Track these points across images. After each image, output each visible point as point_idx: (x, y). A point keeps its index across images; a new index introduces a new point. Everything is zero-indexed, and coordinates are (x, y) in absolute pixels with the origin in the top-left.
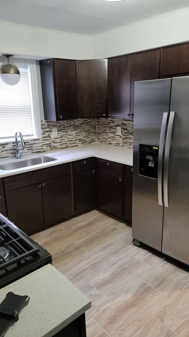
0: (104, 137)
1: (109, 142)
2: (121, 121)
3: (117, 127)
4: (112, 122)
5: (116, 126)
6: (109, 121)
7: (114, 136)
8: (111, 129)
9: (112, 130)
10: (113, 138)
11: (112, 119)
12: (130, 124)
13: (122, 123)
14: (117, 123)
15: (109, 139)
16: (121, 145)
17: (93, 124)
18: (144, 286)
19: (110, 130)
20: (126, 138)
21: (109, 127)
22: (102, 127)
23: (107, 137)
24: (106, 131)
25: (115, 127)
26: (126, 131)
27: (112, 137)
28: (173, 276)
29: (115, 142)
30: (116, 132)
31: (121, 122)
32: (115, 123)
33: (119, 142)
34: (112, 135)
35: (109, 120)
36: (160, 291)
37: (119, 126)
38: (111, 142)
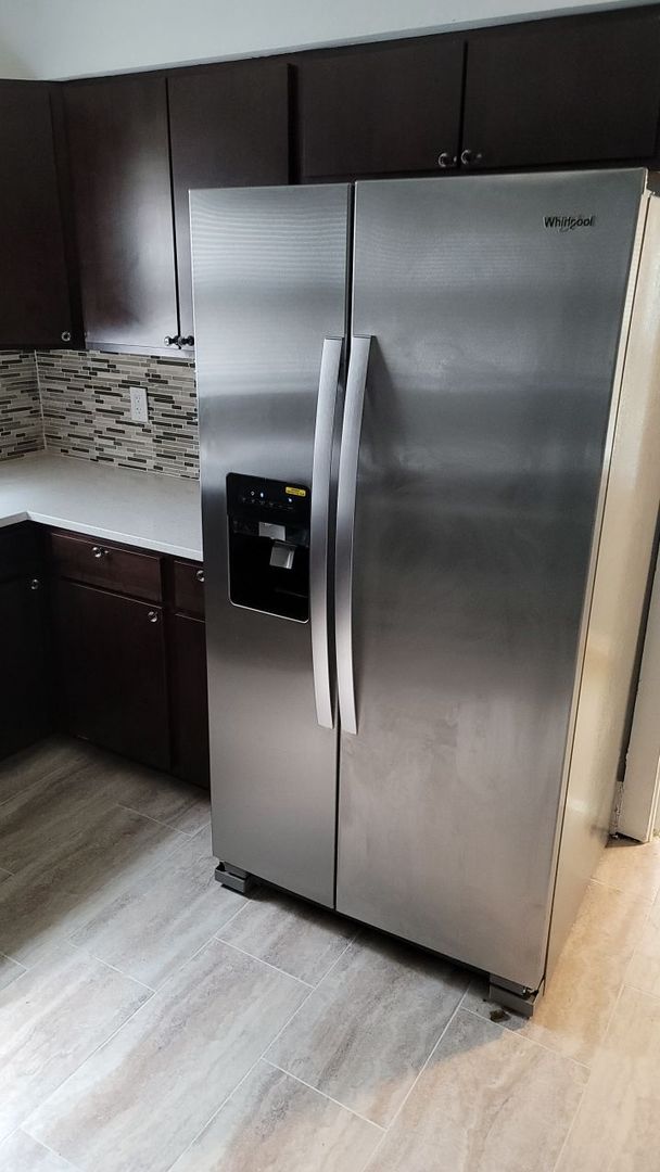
0: (78, 430)
1: (97, 453)
2: (143, 365)
3: (128, 387)
4: (105, 366)
5: (126, 384)
6: (91, 364)
7: (120, 427)
8: (102, 397)
9: (109, 402)
10: (118, 437)
11: (104, 356)
12: (184, 379)
13: (147, 375)
14: (128, 373)
15: (97, 440)
16: (150, 464)
17: (25, 375)
18: (273, 1089)
19: (102, 402)
20: (169, 437)
21: (93, 390)
22: (65, 389)
23: (88, 431)
24: (84, 403)
25: (121, 391)
26: (168, 407)
27: (109, 429)
28: (385, 1007)
29: (122, 452)
30: (129, 410)
31: (145, 370)
32: (118, 372)
33: (141, 452)
34: (111, 422)
35: (94, 360)
36: (339, 1095)
37: (136, 384)
38: (107, 451)
